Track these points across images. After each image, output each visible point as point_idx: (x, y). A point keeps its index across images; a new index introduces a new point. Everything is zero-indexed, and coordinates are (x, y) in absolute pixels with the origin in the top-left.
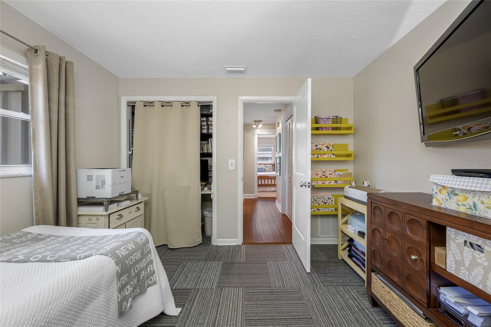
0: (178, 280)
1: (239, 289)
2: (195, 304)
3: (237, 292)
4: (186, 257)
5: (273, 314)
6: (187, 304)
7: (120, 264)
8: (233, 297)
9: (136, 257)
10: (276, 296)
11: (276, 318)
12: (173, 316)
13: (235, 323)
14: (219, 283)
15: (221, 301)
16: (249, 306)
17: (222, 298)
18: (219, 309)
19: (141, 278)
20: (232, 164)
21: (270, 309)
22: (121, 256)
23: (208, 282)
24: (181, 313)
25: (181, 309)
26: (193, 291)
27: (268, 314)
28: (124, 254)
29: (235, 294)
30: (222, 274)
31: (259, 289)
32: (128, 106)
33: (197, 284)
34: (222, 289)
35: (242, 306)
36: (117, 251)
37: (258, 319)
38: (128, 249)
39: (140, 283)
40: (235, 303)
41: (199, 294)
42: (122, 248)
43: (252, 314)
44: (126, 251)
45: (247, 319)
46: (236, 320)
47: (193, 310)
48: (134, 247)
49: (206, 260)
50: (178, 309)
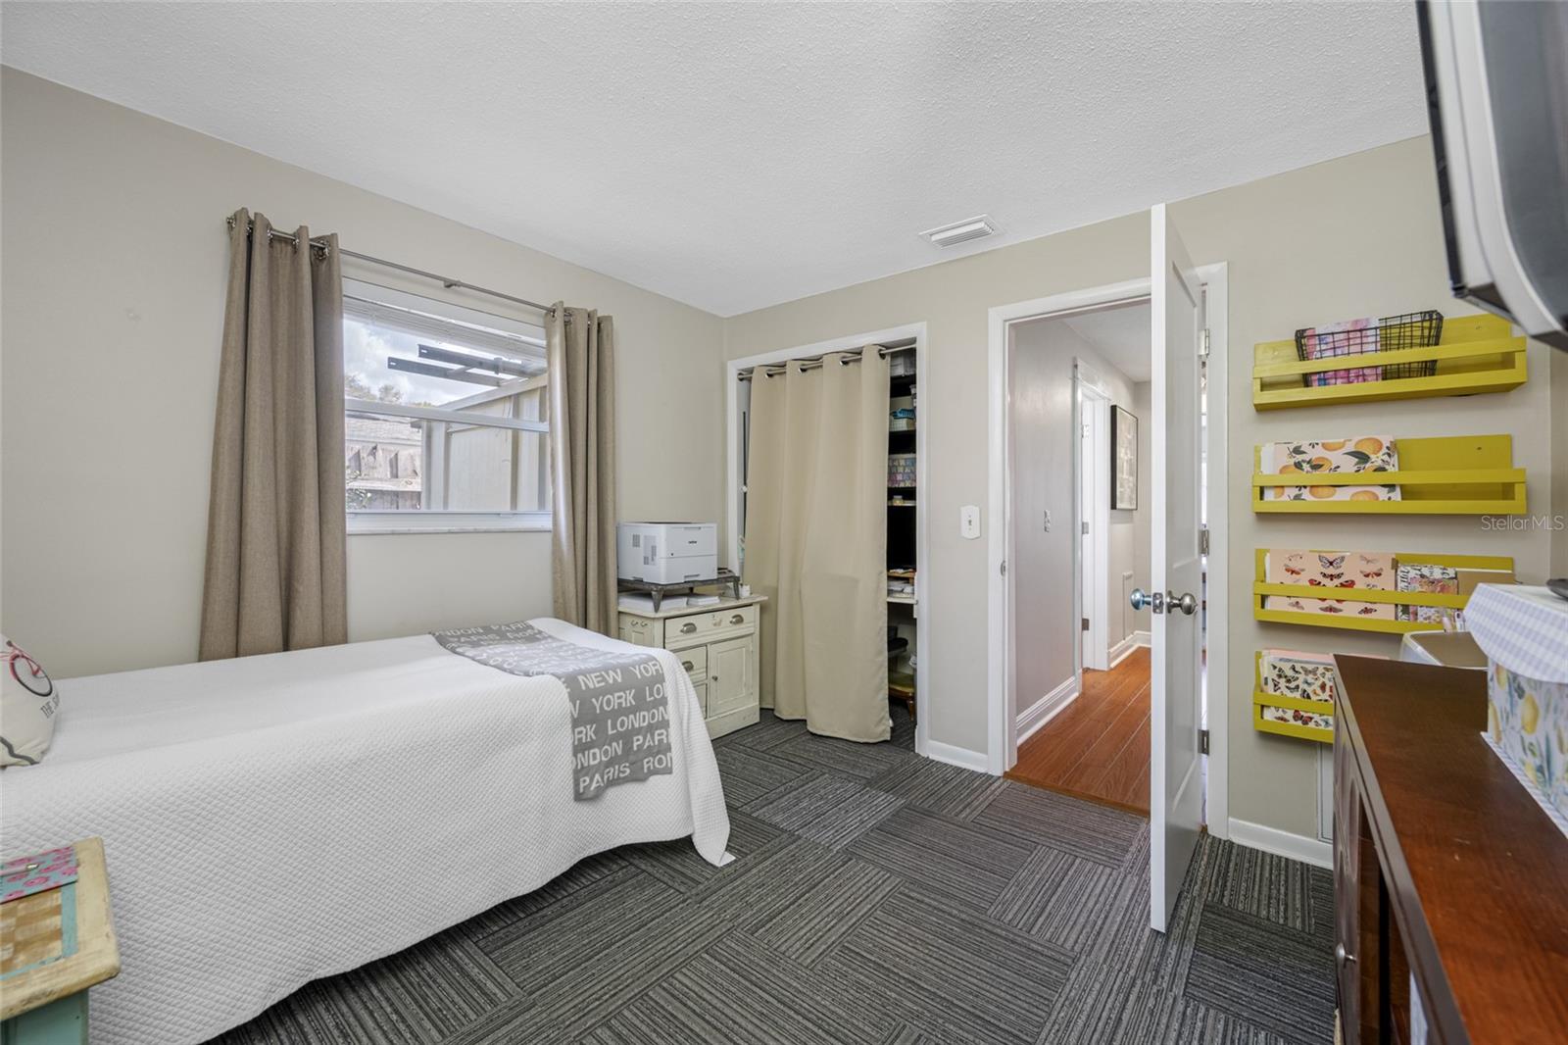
0: (775, 803)
1: (889, 878)
2: (768, 862)
3: (880, 882)
4: (831, 761)
5: (924, 973)
6: (753, 855)
7: (578, 702)
8: (860, 888)
9: (623, 700)
10: (978, 939)
11: (923, 985)
12: (712, 865)
13: (815, 939)
14: (855, 842)
15: (823, 883)
16: (878, 925)
17: (832, 876)
18: (807, 895)
19: (635, 748)
20: (970, 522)
21: (928, 958)
22: (584, 688)
23: (832, 832)
24: (728, 865)
25: (734, 858)
26: (785, 836)
27: (911, 966)
28: (591, 686)
29: (870, 884)
30: (879, 828)
31: (944, 900)
32: (741, 380)
33: (806, 825)
34: (850, 859)
35: (862, 916)
36: (581, 678)
37: (875, 962)
38: (604, 680)
39: (632, 758)
40: (853, 902)
41: (794, 846)
42: (593, 675)
43: (870, 945)
44: (598, 682)
45: (847, 948)
46: (821, 937)
47: (754, 871)
48: (620, 680)
49: (869, 783)
50: (728, 854)
